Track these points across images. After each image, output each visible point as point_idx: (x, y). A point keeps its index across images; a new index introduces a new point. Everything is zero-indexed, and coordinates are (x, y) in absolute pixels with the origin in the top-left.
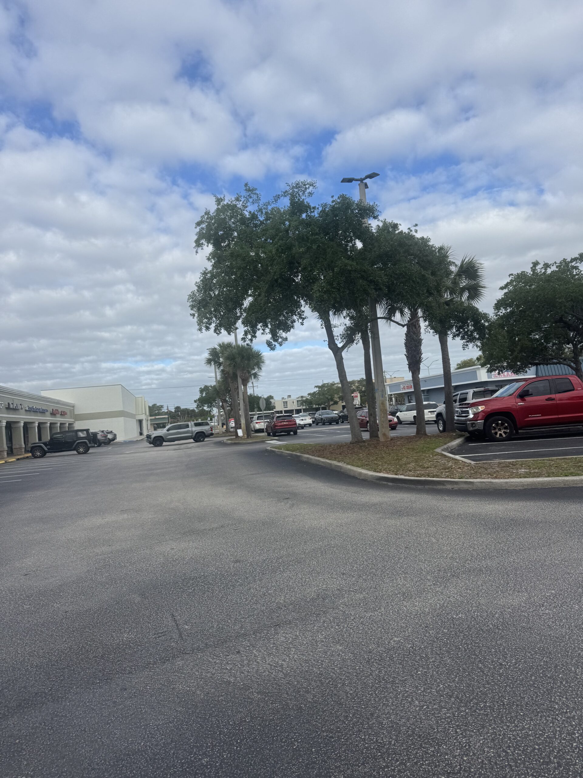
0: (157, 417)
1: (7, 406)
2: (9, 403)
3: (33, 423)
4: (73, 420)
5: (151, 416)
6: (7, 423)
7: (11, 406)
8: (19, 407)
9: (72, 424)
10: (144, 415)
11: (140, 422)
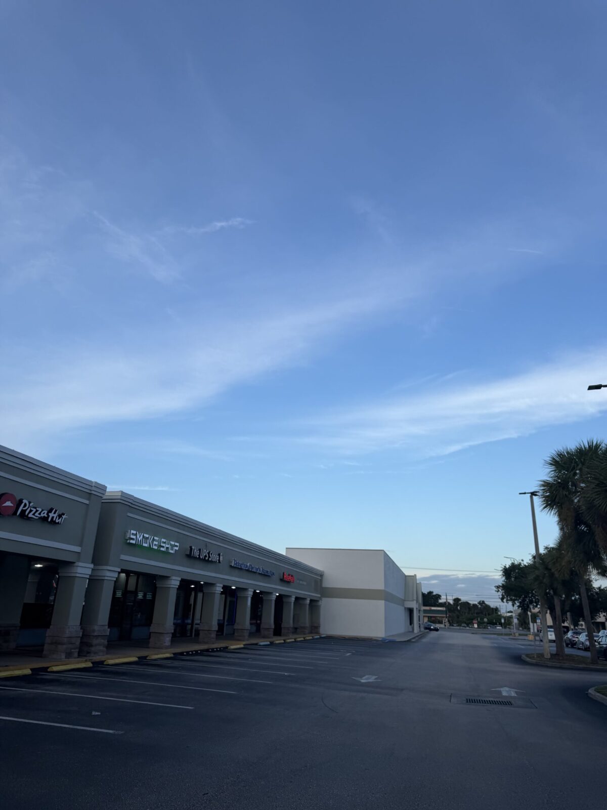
0: (433, 608)
1: (188, 553)
2: (191, 548)
3: (245, 590)
4: (319, 596)
5: (424, 605)
6: (182, 581)
7: (196, 554)
8: (214, 557)
9: (317, 601)
10: (415, 602)
11: (411, 611)
